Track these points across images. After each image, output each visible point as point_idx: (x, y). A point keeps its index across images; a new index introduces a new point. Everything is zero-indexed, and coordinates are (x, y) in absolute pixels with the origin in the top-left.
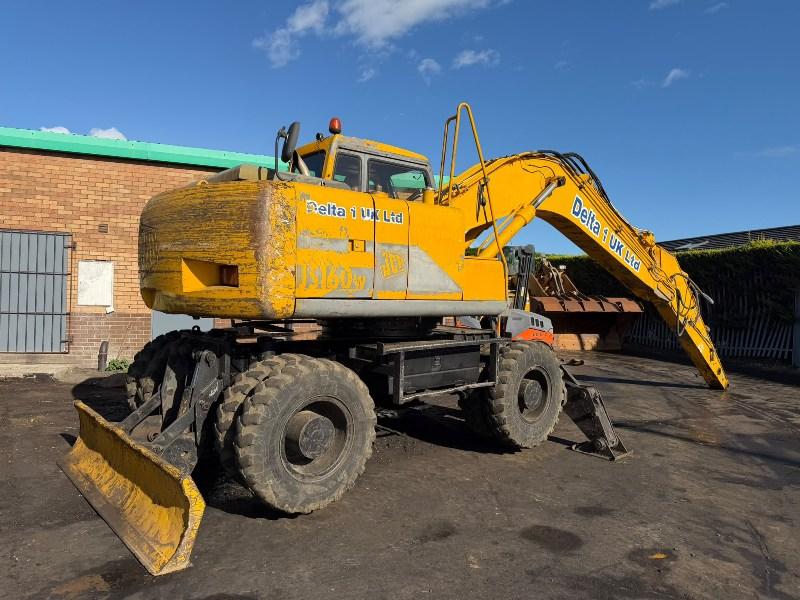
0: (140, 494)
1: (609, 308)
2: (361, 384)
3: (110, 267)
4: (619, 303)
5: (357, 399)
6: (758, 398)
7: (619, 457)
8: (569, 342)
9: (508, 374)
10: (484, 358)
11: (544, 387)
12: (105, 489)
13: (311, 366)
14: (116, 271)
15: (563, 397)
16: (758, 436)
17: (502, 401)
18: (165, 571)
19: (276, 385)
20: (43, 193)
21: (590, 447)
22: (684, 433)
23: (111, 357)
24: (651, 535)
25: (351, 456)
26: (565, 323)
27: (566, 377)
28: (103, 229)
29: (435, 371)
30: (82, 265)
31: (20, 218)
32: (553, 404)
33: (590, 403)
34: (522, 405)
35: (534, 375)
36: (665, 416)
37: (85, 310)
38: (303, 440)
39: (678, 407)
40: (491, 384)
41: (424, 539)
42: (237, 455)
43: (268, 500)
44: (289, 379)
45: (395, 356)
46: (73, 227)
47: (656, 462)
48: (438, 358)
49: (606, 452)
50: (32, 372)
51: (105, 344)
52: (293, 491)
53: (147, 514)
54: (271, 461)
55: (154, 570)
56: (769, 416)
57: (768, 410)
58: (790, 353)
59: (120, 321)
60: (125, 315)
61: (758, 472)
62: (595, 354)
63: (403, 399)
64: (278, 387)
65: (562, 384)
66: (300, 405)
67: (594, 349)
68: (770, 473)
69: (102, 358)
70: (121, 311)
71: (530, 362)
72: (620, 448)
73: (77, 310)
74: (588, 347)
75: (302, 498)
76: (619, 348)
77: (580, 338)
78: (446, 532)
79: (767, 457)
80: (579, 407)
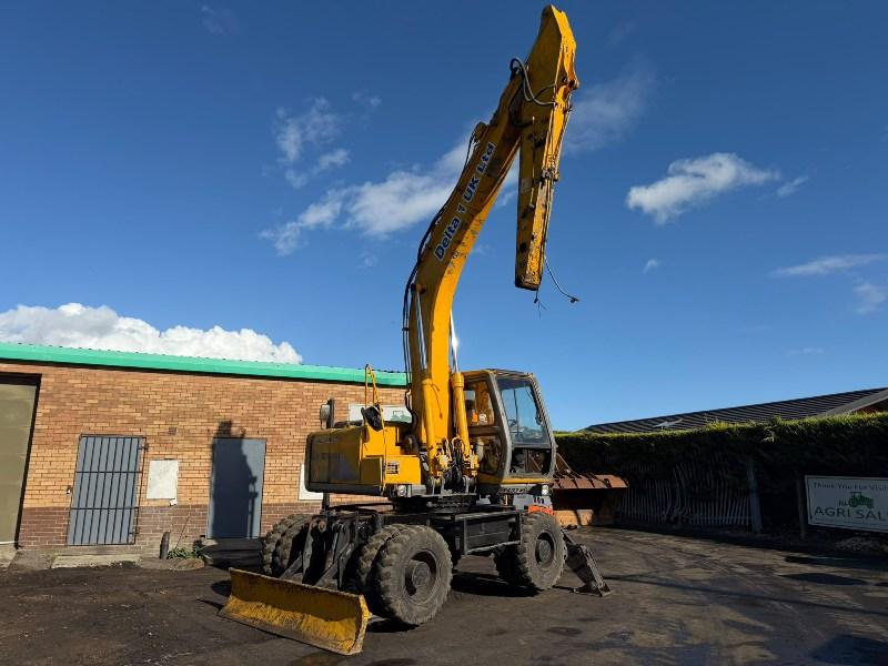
0: (311, 619)
1: (599, 485)
2: (444, 542)
3: (176, 464)
4: (606, 480)
5: (442, 551)
6: (715, 557)
7: (605, 594)
8: (566, 517)
9: (528, 535)
10: (511, 525)
11: (552, 545)
12: (276, 622)
13: (418, 530)
14: (180, 468)
15: (565, 552)
16: (705, 580)
17: (526, 555)
18: (351, 653)
19: (400, 541)
20: (124, 403)
21: (586, 590)
22: (653, 580)
23: (172, 547)
24: (621, 627)
25: (439, 590)
26: (562, 499)
27: (565, 538)
28: (172, 432)
29: (482, 534)
30: (153, 463)
31: (103, 425)
32: (558, 557)
33: (583, 557)
34: (538, 559)
35: (544, 536)
36: (641, 571)
37: (152, 504)
38: (414, 577)
39: (653, 565)
40: (516, 542)
41: (490, 635)
42: (380, 586)
43: (397, 614)
44: (407, 538)
45: (461, 522)
46: (148, 431)
47: (631, 597)
48: (483, 524)
49: (597, 591)
50: (117, 560)
51: (166, 535)
52: (410, 609)
53: (322, 628)
54: (399, 589)
55: (345, 653)
56: (719, 568)
57: (720, 564)
58: (750, 521)
59: (182, 512)
60: (188, 506)
61: (696, 598)
62: (590, 529)
63: (467, 552)
64: (402, 542)
65: (563, 542)
66: (413, 554)
67: (590, 524)
68: (704, 598)
69: (163, 546)
70: (183, 504)
71: (542, 527)
72: (606, 589)
73: (144, 504)
74: (584, 523)
75: (414, 615)
76: (611, 522)
77: (577, 515)
78: (501, 632)
79: (705, 590)
80: (577, 561)
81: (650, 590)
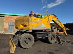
4: (67, 29)
10: (47, 34)
11: (54, 37)
20: (12, 19)
33: (59, 39)
40: (48, 37)
42: (20, 43)
44: (25, 35)
50: (11, 34)
63: (37, 38)
71: (53, 35)
72: (63, 44)
75: (26, 47)
81: (70, 44)
